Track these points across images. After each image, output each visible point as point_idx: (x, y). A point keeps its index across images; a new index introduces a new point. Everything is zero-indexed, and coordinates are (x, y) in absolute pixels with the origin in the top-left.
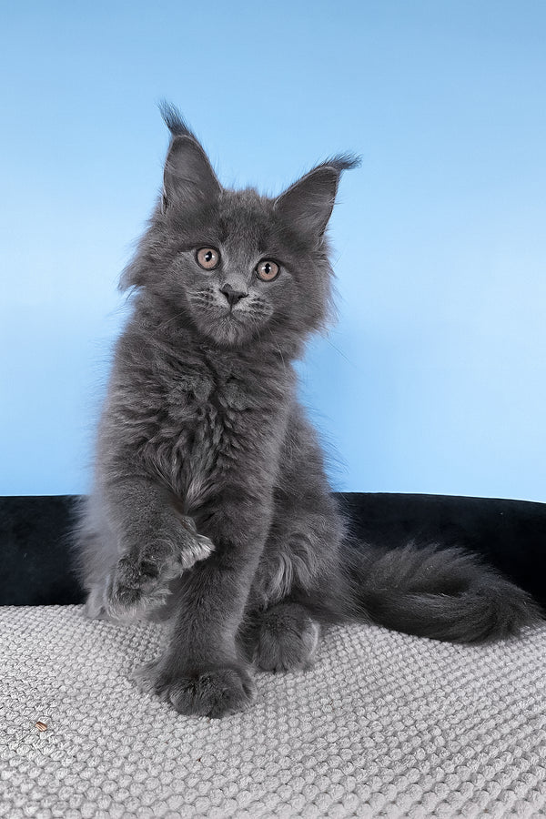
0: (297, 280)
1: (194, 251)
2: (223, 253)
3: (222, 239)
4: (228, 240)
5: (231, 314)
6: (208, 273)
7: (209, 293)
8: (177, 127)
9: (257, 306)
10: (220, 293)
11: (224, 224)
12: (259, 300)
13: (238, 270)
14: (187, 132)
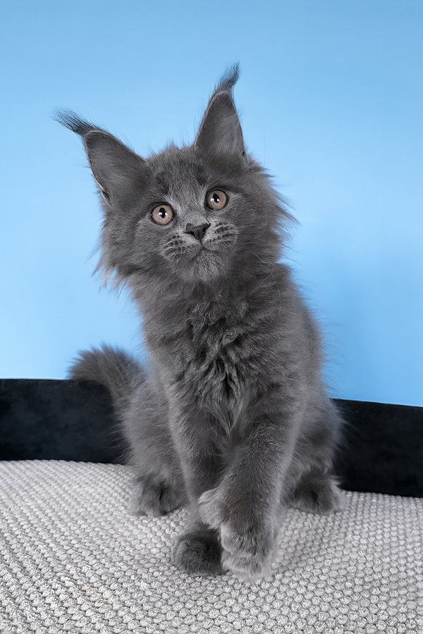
0: (246, 196)
1: (148, 215)
2: (172, 203)
3: (166, 192)
4: (170, 189)
5: (204, 248)
6: (167, 227)
7: (176, 239)
8: (80, 128)
9: (222, 229)
10: (185, 234)
11: (160, 180)
12: (220, 224)
13: (191, 208)
14: (91, 128)
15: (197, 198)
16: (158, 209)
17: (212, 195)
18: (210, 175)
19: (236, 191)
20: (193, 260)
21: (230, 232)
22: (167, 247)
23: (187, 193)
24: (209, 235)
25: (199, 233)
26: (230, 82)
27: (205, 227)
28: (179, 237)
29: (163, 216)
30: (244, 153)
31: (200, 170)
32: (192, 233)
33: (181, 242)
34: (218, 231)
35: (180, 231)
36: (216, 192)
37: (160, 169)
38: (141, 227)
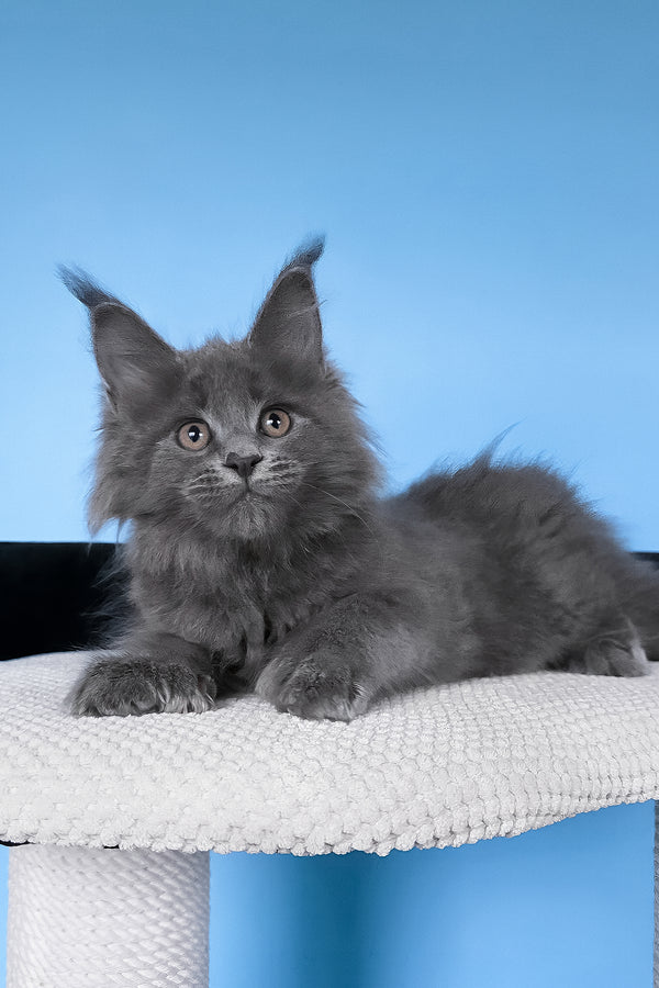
0: (317, 421)
1: (172, 434)
2: (209, 421)
3: (203, 404)
4: (210, 402)
5: (249, 490)
6: (199, 454)
7: (210, 475)
8: (90, 296)
9: (280, 467)
10: (225, 469)
11: (196, 386)
12: (278, 459)
13: (237, 431)
14: (104, 297)
15: (247, 417)
16: (187, 427)
17: (268, 416)
18: (268, 385)
19: (303, 414)
20: (230, 506)
21: (291, 471)
22: (194, 484)
23: (234, 410)
24: (261, 473)
25: (245, 467)
26: (311, 256)
27: (256, 461)
28: (214, 471)
29: (195, 439)
30: (321, 360)
31: (254, 377)
32: (234, 467)
33: (217, 479)
34: (274, 469)
35: (217, 464)
36: (276, 412)
37: (197, 371)
38: (160, 452)
